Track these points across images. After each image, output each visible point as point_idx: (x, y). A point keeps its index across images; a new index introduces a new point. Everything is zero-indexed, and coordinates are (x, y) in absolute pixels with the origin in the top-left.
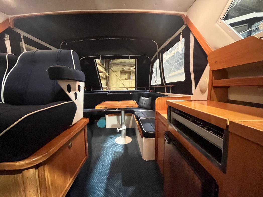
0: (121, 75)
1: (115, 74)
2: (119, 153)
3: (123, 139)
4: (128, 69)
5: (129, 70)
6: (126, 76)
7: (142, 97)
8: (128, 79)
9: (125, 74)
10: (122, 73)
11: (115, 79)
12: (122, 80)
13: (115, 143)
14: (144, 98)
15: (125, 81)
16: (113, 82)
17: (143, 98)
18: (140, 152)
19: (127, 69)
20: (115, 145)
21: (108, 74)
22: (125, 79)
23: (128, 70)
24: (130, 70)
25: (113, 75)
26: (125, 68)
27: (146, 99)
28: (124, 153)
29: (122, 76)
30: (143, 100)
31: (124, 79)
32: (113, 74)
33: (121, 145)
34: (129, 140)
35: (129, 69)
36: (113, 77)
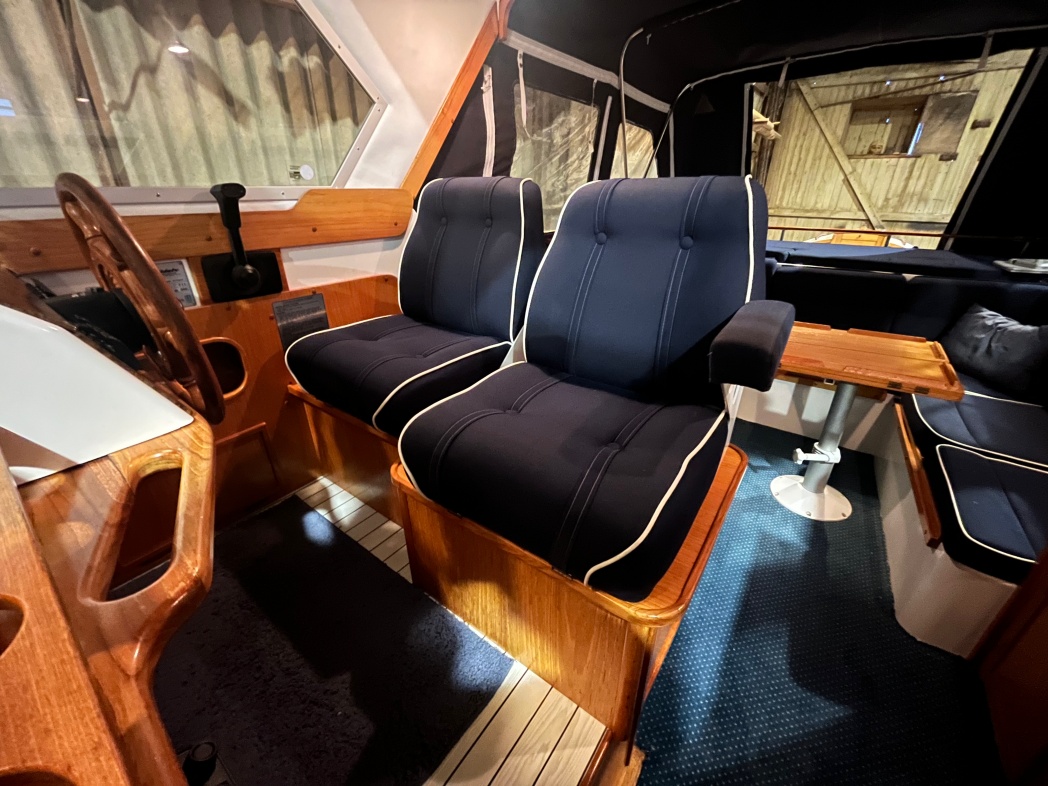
0: (852, 127)
1: (813, 123)
2: (784, 545)
3: (813, 497)
4: (911, 84)
5: (917, 92)
6: (883, 133)
7: (986, 313)
8: (888, 152)
9: (882, 121)
10: (864, 114)
11: (808, 150)
12: (850, 157)
13: (772, 497)
14: (1001, 319)
15: (865, 166)
16: (793, 169)
17: (990, 317)
18: (890, 588)
19: (902, 84)
20: (767, 504)
21: (776, 128)
22: (870, 153)
23: (906, 94)
24: (926, 91)
25: (804, 130)
26: (895, 76)
27: (1014, 325)
28: (807, 555)
29: (857, 129)
30: (986, 328)
31: (864, 147)
32: (803, 120)
33: (796, 517)
34: (836, 507)
35: (920, 82)
36: (798, 137)
